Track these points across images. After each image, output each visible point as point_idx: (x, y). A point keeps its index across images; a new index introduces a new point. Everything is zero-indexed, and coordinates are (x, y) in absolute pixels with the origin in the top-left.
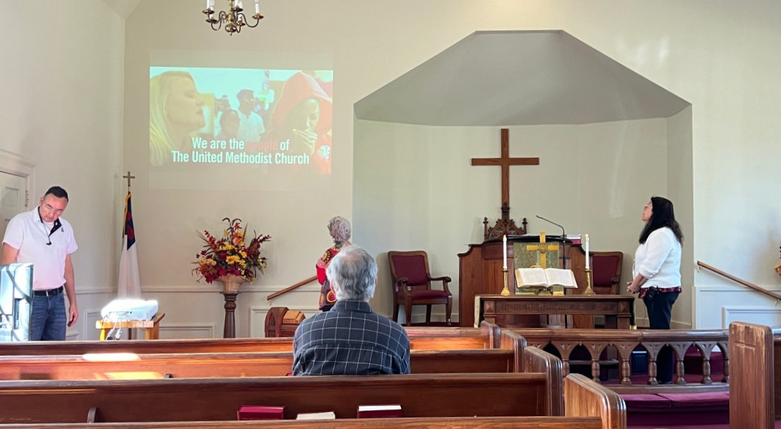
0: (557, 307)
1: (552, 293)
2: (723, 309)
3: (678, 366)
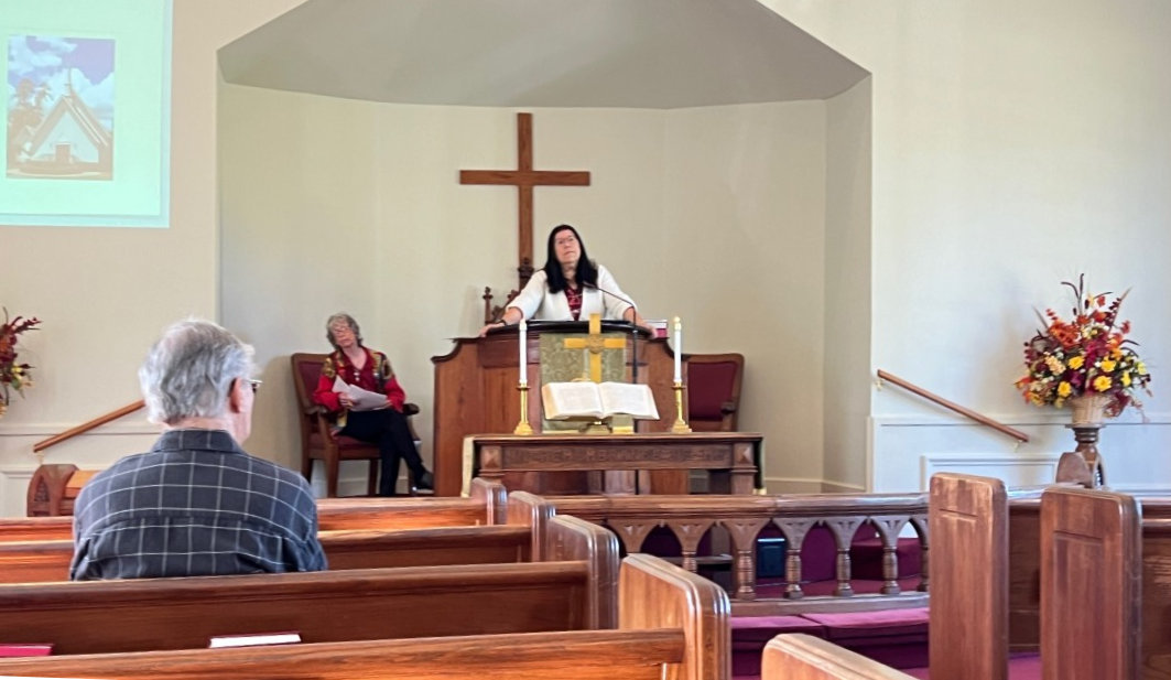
0: (619, 456)
1: (611, 430)
2: (922, 459)
3: (840, 562)
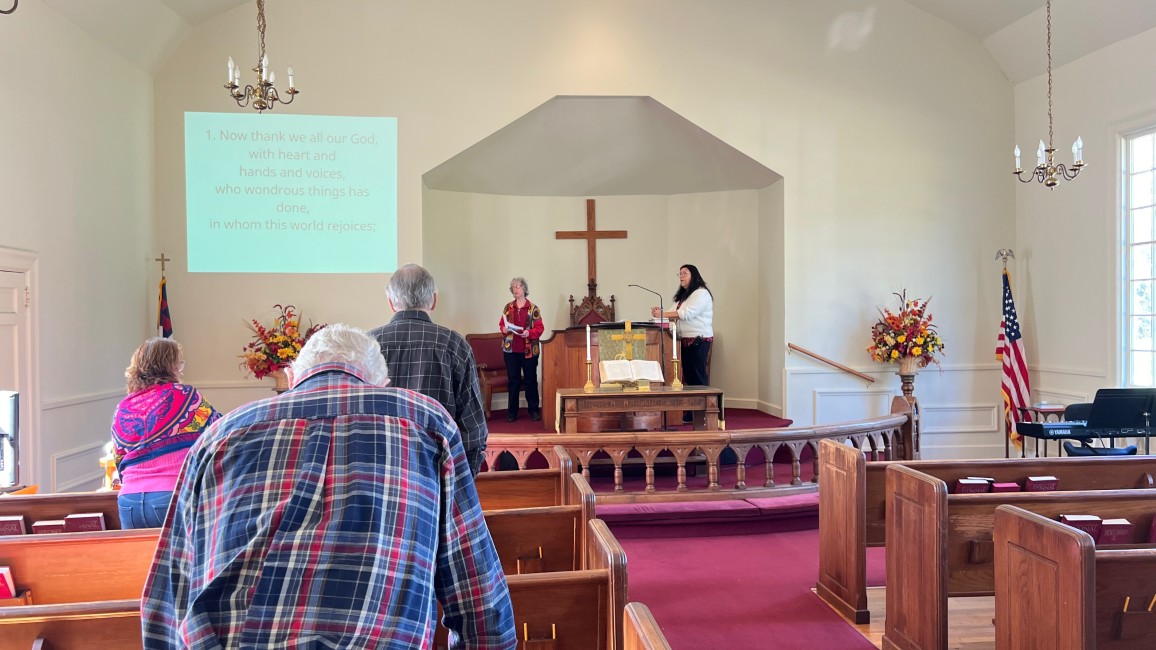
0: (642, 404)
1: (637, 388)
2: (814, 392)
3: (767, 468)
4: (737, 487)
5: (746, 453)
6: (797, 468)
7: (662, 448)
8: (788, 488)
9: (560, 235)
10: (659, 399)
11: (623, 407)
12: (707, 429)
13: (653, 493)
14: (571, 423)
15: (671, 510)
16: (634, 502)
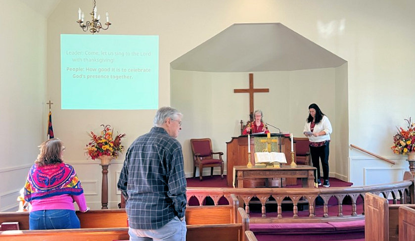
0: (277, 174)
1: (273, 166)
2: (364, 169)
4: (324, 216)
5: (328, 200)
6: (354, 207)
7: (285, 196)
8: (350, 217)
9: (236, 91)
10: (284, 172)
11: (266, 175)
12: (308, 187)
13: (281, 219)
14: (240, 183)
15: (291, 227)
16: (271, 223)
